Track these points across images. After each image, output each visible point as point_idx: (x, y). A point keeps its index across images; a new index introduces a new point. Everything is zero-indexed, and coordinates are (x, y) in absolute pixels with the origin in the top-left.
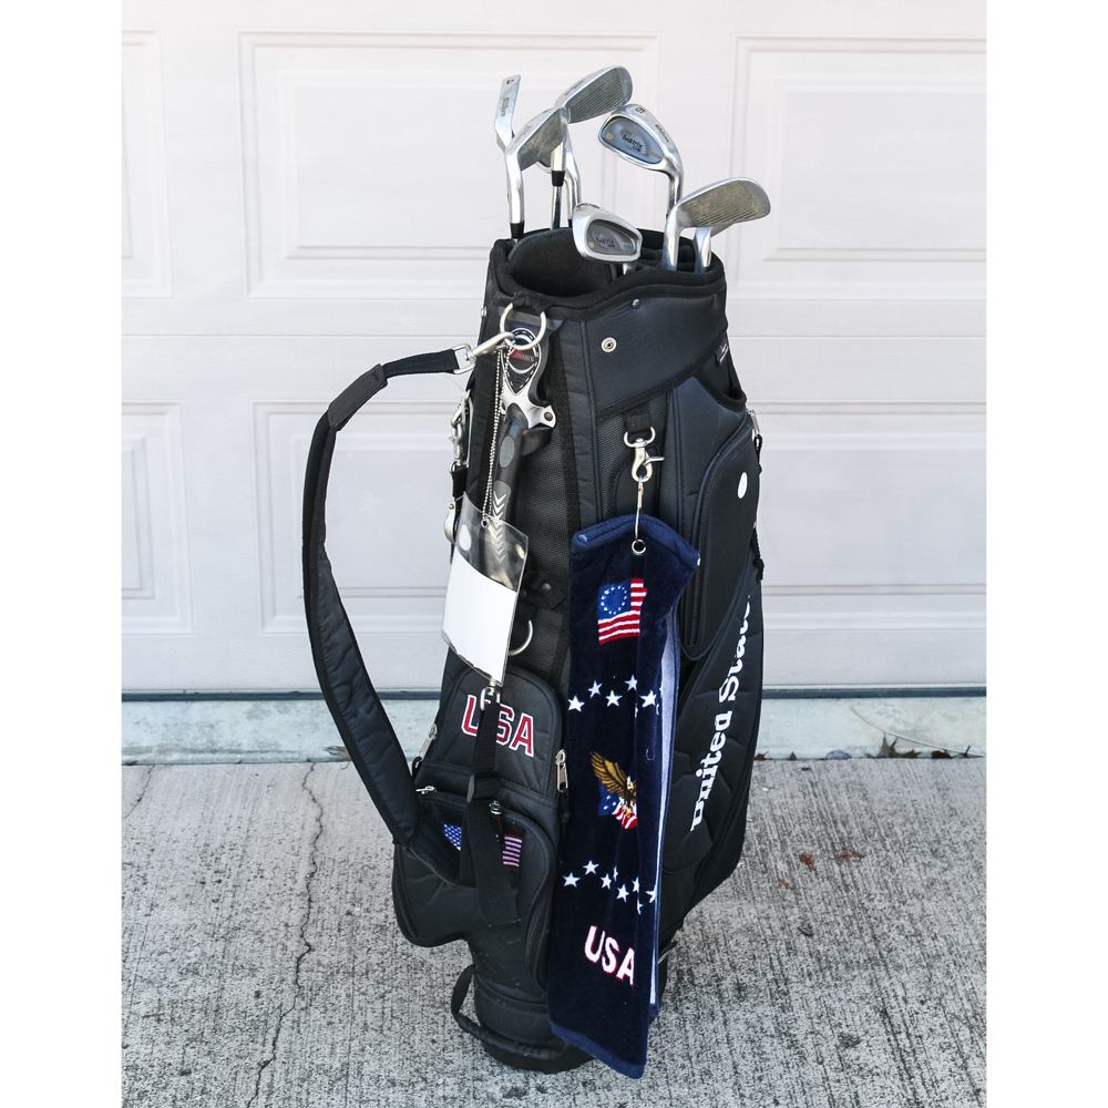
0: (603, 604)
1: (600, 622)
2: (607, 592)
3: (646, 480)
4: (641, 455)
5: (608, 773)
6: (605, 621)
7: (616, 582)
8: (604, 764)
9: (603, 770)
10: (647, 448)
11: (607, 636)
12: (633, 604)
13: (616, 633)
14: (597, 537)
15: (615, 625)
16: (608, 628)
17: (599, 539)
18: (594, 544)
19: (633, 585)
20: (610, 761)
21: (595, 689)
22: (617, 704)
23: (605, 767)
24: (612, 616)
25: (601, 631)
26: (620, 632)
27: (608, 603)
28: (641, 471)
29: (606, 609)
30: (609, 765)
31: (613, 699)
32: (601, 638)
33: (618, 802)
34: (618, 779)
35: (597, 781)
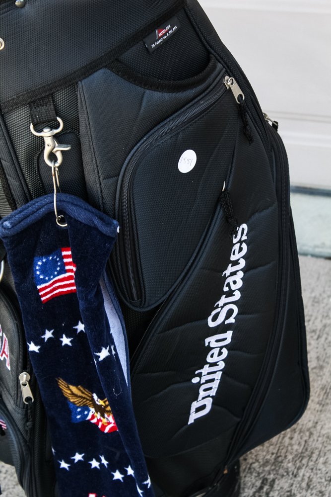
0: (38, 273)
1: (39, 287)
2: (40, 263)
3: (57, 165)
4: (49, 143)
5: (73, 394)
6: (43, 286)
7: (47, 254)
8: (68, 387)
9: (69, 392)
10: (55, 137)
11: (48, 296)
12: (67, 268)
13: (57, 291)
14: (20, 222)
15: (54, 286)
16: (48, 290)
17: (22, 223)
18: (18, 228)
19: (64, 253)
20: (74, 385)
21: (48, 334)
22: (70, 344)
23: (70, 389)
24: (50, 280)
25: (41, 293)
26: (60, 290)
27: (43, 271)
28: (53, 157)
29: (42, 277)
30: (74, 389)
31: (66, 341)
32: (43, 299)
33: (89, 411)
34: (84, 396)
35: (66, 399)
